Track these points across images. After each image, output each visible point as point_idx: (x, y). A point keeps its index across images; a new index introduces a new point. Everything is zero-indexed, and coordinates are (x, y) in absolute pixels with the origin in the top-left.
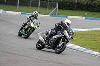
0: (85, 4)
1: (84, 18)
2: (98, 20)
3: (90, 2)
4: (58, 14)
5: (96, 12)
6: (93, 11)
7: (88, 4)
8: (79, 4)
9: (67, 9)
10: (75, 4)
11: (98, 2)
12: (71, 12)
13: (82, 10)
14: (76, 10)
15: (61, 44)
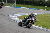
0: (30, 1)
1: (29, 8)
2: (36, 9)
3: (32, 1)
4: (16, 6)
5: (35, 5)
6: (33, 5)
7: (31, 2)
8: (26, 1)
9: (20, 4)
10: (24, 1)
11: (36, 1)
12: (23, 5)
13: (28, 4)
14: (25, 4)
15: (30, 24)
